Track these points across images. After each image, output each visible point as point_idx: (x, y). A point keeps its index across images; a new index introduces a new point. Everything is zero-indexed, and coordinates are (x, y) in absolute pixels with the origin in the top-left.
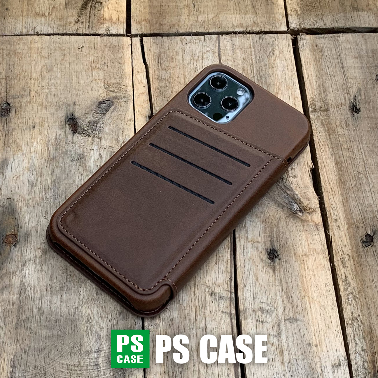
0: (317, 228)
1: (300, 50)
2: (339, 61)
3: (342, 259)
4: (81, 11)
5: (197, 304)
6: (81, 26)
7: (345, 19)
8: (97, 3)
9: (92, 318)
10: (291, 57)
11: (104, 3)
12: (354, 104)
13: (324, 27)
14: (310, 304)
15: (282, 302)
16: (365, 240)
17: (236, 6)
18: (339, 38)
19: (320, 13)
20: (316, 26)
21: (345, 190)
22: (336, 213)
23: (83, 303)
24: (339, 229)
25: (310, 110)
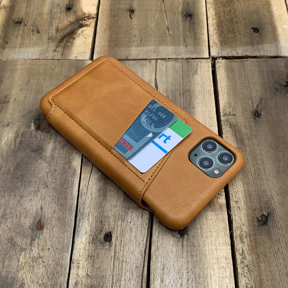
0: (221, 209)
1: (217, 70)
2: (246, 78)
3: (240, 236)
4: (58, 44)
5: (115, 273)
6: (57, 54)
7: (253, 50)
8: (71, 39)
9: (26, 282)
10: (210, 76)
11: (76, 39)
12: (257, 110)
13: (236, 55)
14: (211, 276)
15: (186, 274)
16: (260, 219)
17: (172, 40)
18: (247, 62)
19: (234, 46)
20: (230, 55)
21: (246, 177)
22: (237, 196)
23: (20, 269)
24: (239, 209)
25: (222, 114)
